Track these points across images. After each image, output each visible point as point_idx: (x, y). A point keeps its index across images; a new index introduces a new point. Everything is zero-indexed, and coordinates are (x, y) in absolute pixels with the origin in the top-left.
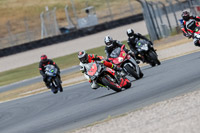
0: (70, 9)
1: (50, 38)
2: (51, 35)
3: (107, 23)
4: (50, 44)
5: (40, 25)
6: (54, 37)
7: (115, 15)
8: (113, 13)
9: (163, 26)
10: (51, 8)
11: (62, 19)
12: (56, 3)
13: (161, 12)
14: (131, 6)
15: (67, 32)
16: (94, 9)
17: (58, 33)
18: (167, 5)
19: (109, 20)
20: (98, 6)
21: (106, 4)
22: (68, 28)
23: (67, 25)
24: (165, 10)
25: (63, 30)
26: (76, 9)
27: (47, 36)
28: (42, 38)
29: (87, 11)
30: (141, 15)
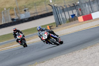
0: (16, 9)
1: (6, 24)
2: (7, 22)
3: (35, 16)
4: (6, 27)
5: (1, 17)
6: (8, 23)
7: (39, 12)
8: (38, 11)
9: (62, 18)
10: (7, 9)
11: (12, 14)
12: (9, 6)
13: (61, 11)
14: (47, 8)
15: (15, 21)
16: (28, 10)
17: (10, 21)
18: (64, 7)
19: (36, 15)
20: (30, 8)
21: (34, 7)
22: (15, 18)
23: (15, 17)
24: (63, 10)
25: (13, 19)
26: (19, 9)
27: (5, 23)
28: (3, 23)
29: (25, 10)
30: (52, 12)
